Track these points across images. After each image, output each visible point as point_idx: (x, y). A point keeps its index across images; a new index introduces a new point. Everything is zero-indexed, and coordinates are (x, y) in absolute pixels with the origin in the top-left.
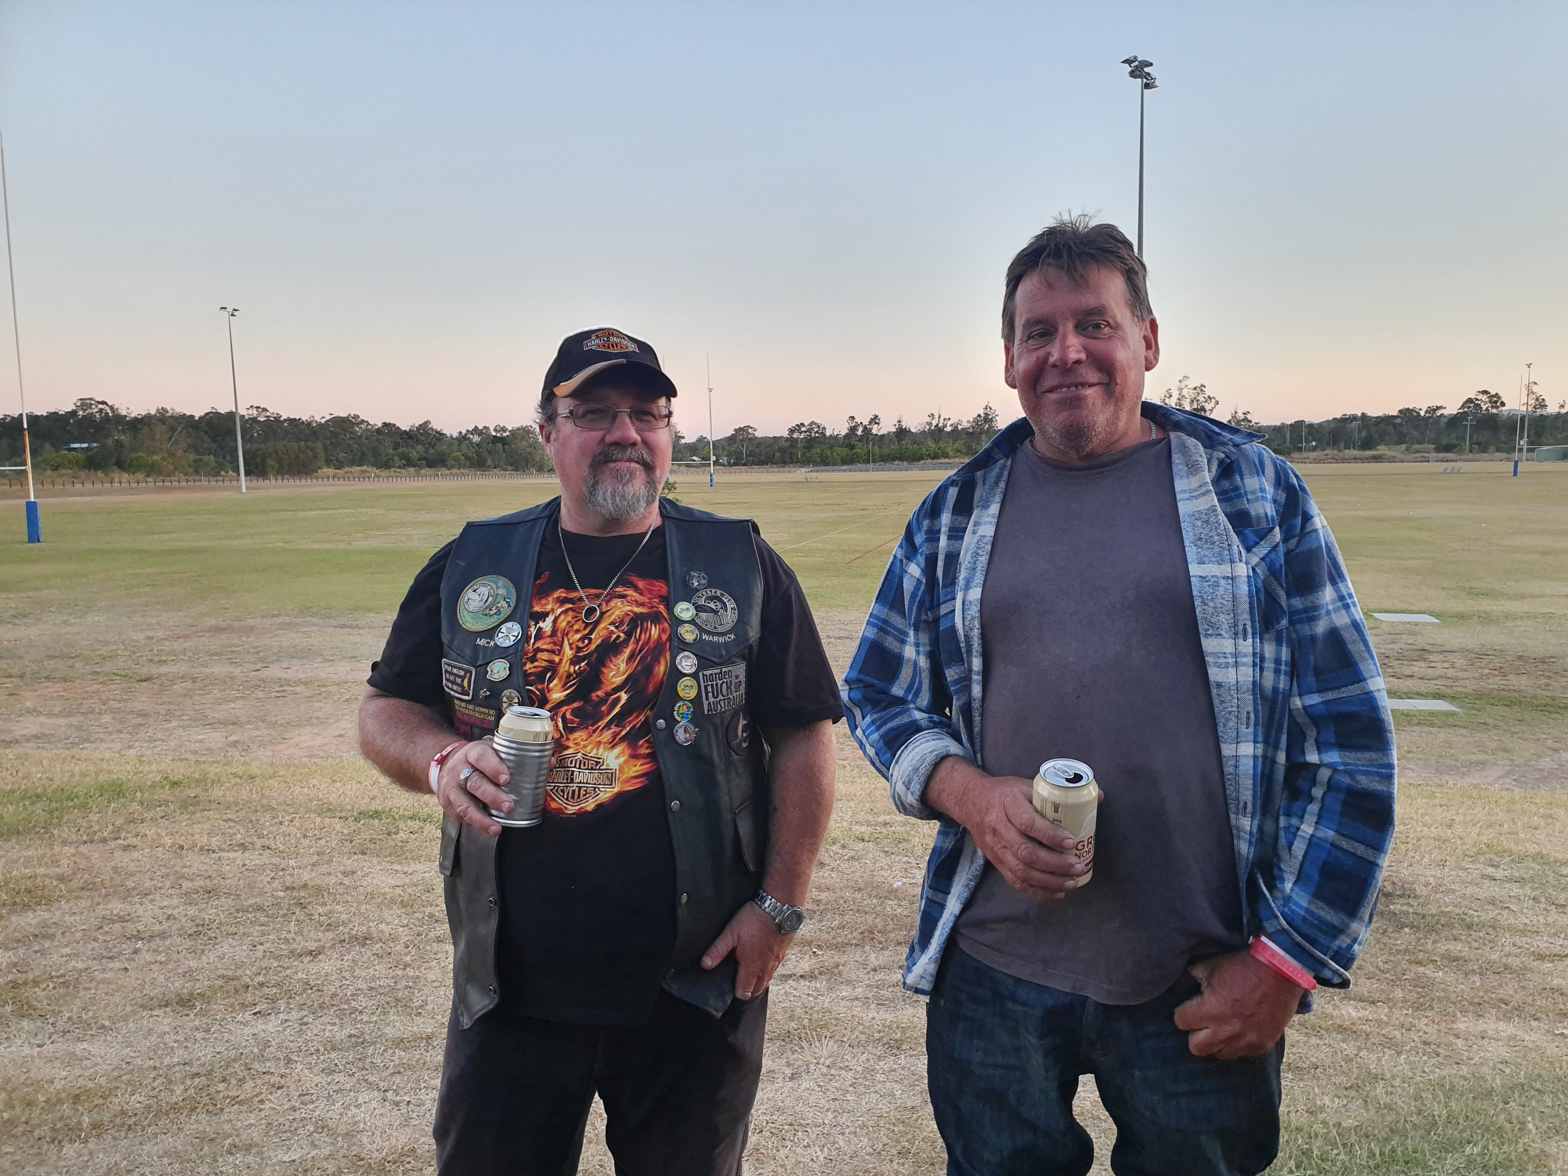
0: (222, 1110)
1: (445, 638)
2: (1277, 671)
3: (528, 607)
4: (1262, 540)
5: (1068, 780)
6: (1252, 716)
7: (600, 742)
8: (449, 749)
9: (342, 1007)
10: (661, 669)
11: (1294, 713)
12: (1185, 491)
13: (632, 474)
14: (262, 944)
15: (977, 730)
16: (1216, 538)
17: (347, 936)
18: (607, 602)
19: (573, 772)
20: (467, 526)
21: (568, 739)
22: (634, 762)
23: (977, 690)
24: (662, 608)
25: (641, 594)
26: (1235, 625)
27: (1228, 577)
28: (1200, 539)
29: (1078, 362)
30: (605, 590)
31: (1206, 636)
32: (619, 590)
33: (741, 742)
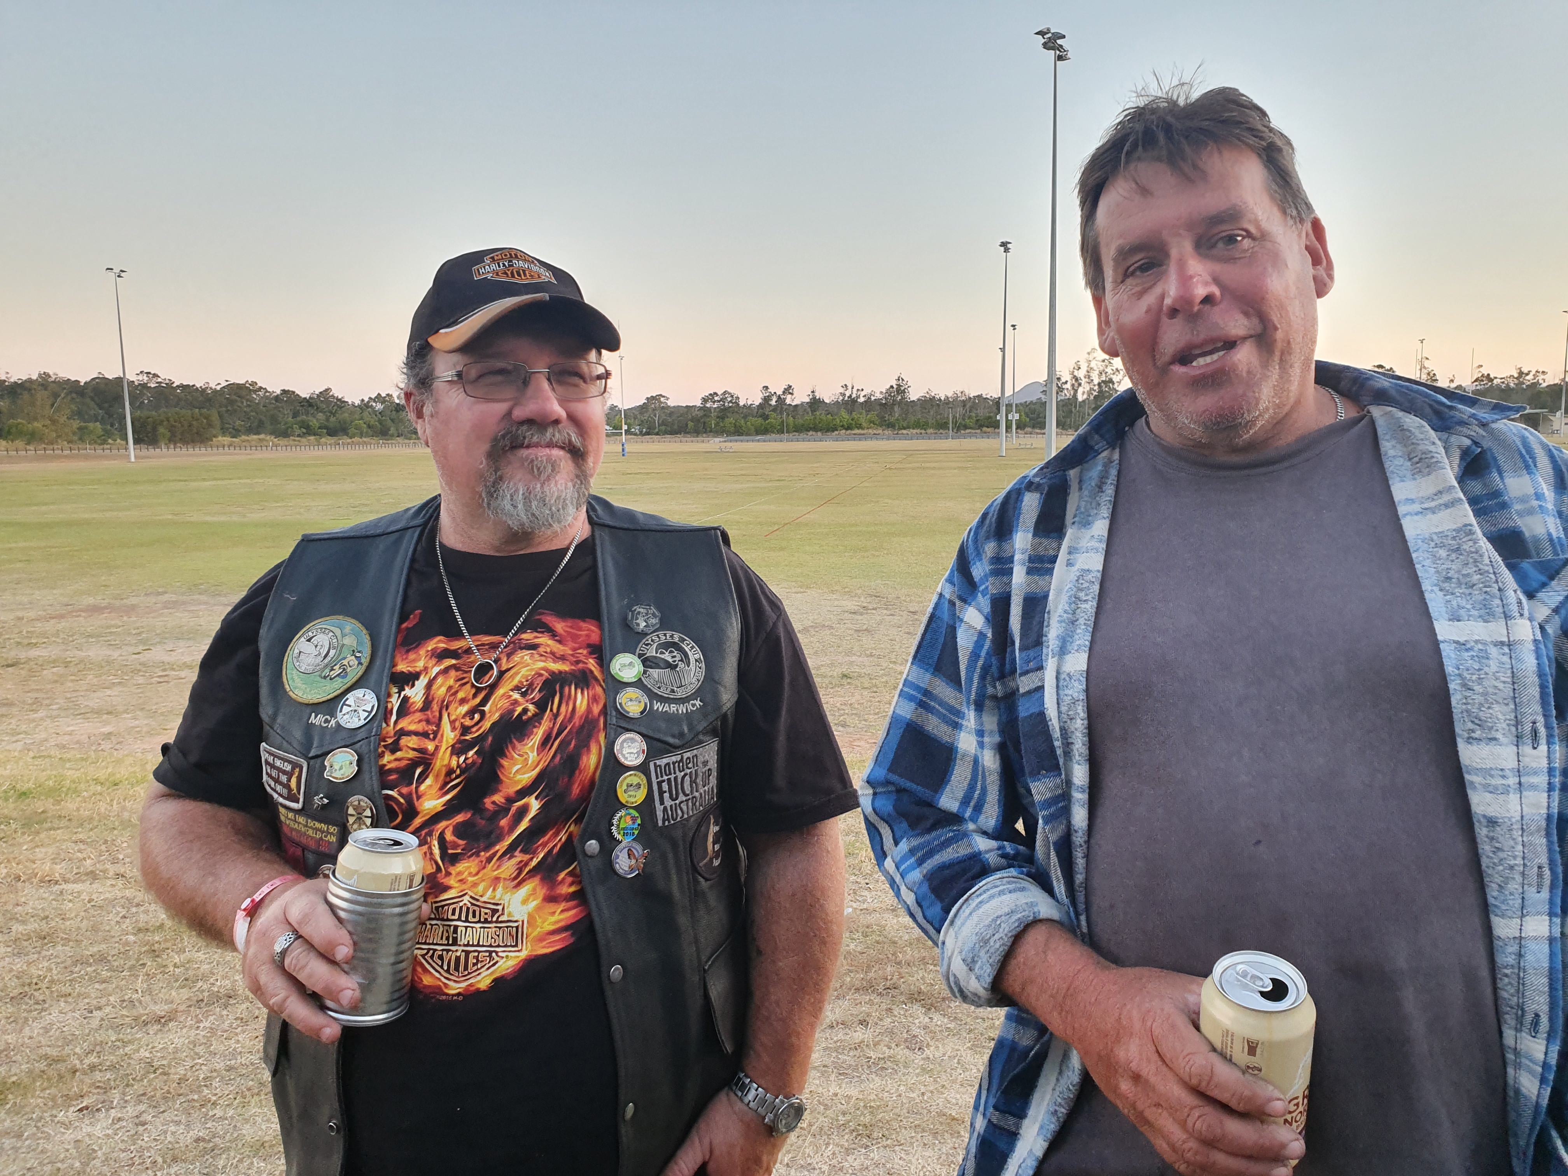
1: (266, 712)
3: (388, 665)
4: (1552, 578)
5: (1264, 995)
6: (1546, 871)
7: (497, 879)
8: (265, 890)
9: (190, 1097)
10: (591, 760)
12: (1412, 501)
13: (554, 465)
14: (100, 1008)
16: (1476, 576)
17: (206, 994)
18: (509, 655)
19: (456, 927)
20: (302, 541)
21: (448, 874)
22: (552, 907)
23: (1079, 816)
24: (592, 664)
25: (560, 642)
26: (1519, 723)
27: (1502, 643)
28: (1448, 579)
29: (1208, 300)
30: (505, 636)
31: (1469, 740)
32: (527, 636)
33: (711, 860)
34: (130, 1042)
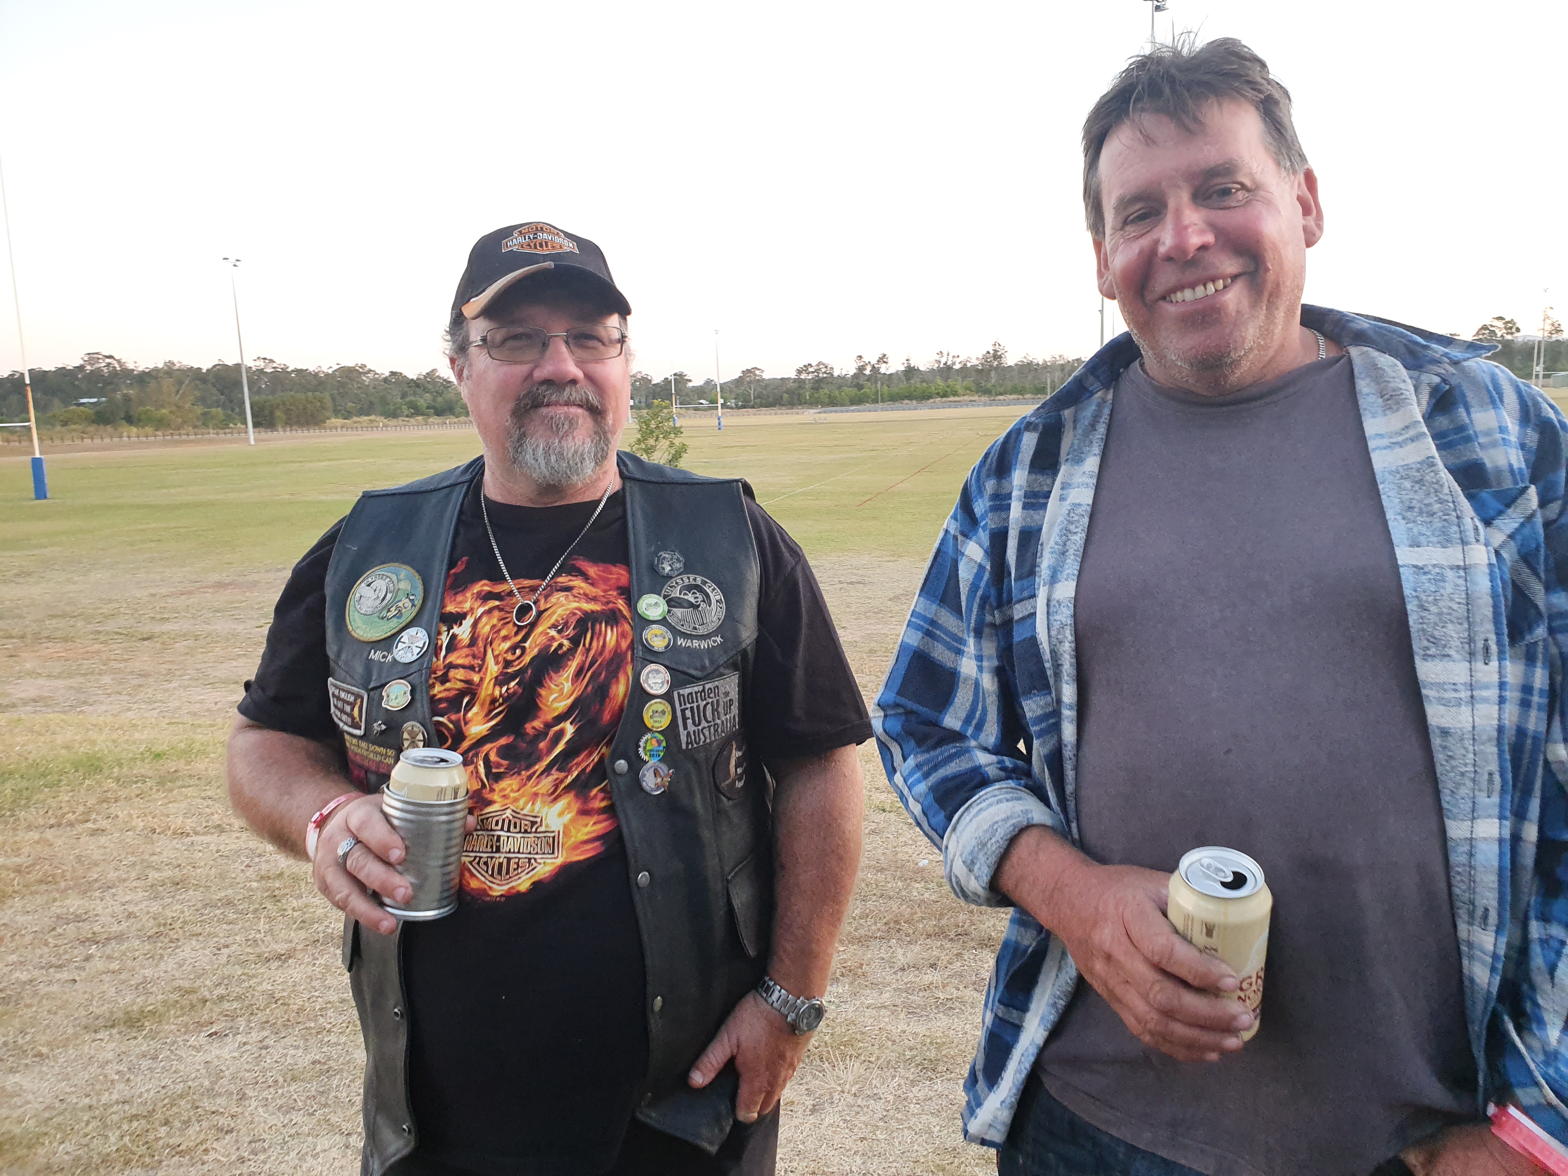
0: (161, 1162)
1: (331, 650)
2: (1525, 704)
3: (438, 606)
4: (1508, 506)
5: (1224, 884)
6: (1497, 778)
7: (536, 795)
8: (332, 805)
9: (308, 1025)
10: (620, 689)
11: (1554, 767)
12: (1381, 436)
13: (572, 422)
14: (227, 946)
15: (1069, 788)
16: (1436, 507)
18: (546, 597)
19: (499, 837)
20: (363, 496)
21: (492, 790)
22: (585, 819)
23: (1069, 732)
24: (621, 604)
25: (592, 584)
26: (1471, 640)
27: (1458, 567)
28: (1411, 508)
29: (1203, 248)
30: (544, 579)
31: (1426, 657)
32: (563, 579)
33: (734, 782)
34: (254, 976)
